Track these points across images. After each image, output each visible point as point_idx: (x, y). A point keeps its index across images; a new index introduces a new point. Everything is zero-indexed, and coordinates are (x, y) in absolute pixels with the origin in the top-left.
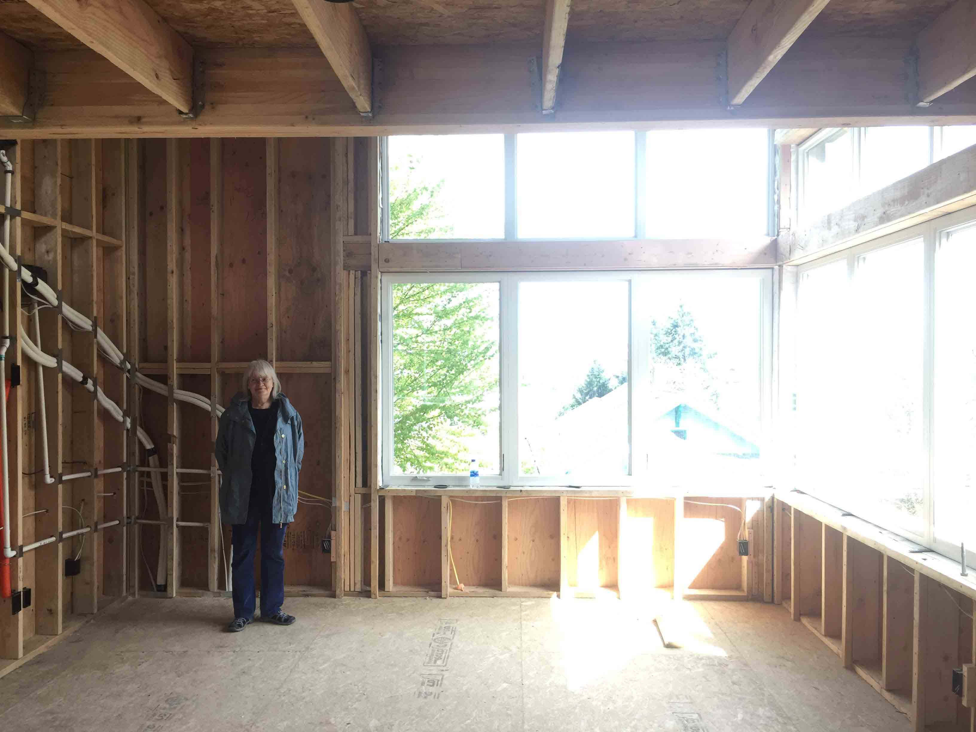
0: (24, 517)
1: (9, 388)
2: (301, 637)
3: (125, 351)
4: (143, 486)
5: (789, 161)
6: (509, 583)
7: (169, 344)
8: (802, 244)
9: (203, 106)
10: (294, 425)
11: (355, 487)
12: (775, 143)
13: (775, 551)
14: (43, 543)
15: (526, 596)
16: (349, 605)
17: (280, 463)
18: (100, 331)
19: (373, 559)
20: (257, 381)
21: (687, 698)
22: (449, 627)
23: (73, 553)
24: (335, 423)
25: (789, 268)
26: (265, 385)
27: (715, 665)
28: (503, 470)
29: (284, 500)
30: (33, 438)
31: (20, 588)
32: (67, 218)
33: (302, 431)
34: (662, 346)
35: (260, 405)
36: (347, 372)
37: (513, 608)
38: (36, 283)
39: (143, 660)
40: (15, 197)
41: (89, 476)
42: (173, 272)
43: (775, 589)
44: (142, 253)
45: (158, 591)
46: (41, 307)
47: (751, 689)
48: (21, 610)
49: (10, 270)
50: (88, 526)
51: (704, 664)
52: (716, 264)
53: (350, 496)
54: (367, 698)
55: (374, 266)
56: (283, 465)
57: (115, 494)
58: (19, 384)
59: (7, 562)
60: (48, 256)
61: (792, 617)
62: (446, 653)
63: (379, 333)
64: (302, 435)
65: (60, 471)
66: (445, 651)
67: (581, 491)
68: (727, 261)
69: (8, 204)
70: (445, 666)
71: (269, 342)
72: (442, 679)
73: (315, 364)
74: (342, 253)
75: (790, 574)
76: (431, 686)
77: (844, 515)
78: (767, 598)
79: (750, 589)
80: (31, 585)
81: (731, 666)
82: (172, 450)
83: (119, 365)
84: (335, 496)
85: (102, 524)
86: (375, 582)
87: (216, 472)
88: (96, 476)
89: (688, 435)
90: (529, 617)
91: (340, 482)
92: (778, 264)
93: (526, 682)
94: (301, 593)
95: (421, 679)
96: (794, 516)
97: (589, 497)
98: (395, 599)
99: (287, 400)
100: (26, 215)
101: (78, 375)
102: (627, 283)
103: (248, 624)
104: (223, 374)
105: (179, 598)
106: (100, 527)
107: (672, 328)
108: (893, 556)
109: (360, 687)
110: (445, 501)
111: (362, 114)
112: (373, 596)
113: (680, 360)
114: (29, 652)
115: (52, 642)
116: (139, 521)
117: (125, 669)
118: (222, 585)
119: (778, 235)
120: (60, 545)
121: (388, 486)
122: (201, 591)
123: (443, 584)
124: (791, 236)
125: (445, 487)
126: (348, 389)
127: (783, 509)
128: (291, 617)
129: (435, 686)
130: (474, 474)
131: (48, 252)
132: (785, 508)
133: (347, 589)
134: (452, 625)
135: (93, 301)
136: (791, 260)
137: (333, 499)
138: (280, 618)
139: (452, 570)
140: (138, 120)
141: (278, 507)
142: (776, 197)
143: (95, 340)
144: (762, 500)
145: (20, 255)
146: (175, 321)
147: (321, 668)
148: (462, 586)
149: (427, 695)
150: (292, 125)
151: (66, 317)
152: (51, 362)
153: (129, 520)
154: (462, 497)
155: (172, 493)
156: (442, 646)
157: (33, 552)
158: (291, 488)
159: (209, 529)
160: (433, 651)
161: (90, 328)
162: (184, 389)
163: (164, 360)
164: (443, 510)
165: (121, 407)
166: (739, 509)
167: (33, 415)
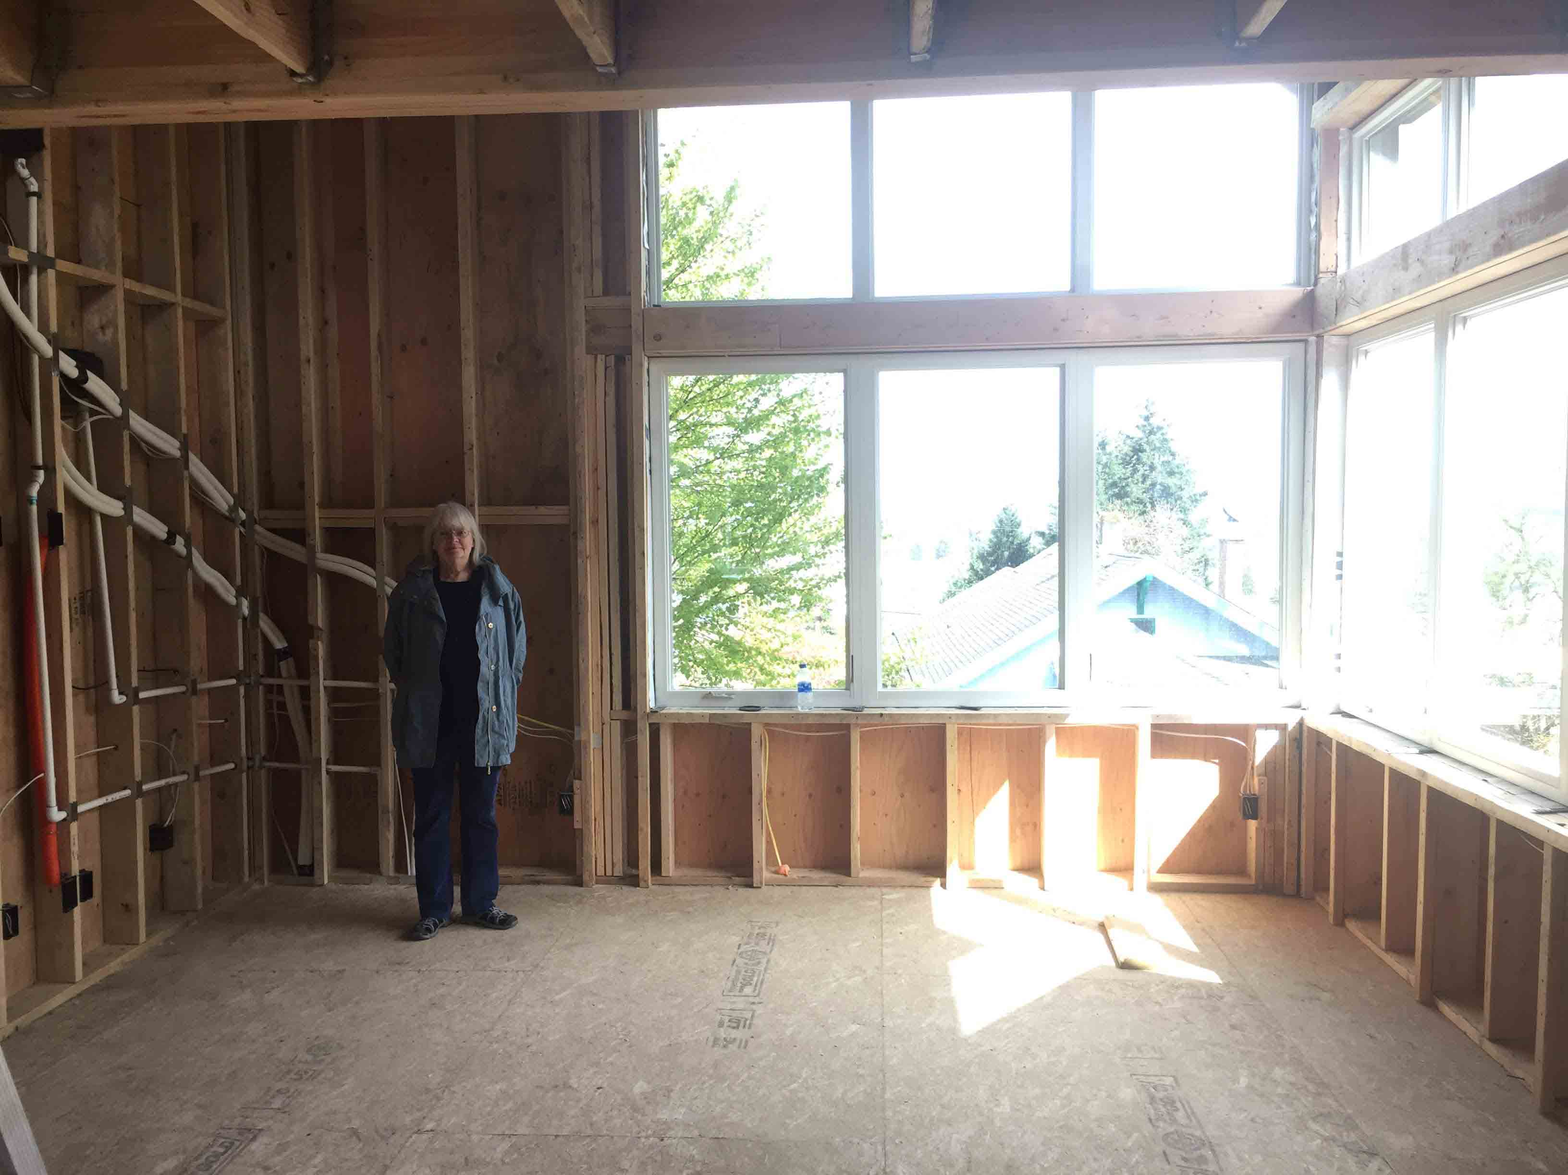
0: (80, 757)
1: (46, 550)
2: (526, 948)
3: (236, 490)
4: (271, 707)
5: (1336, 156)
6: (862, 864)
7: (307, 478)
8: (1358, 296)
9: (331, 63)
10: (509, 609)
11: (611, 709)
12: (1312, 126)
13: (1303, 811)
14: (110, 798)
15: (891, 885)
16: (604, 898)
17: (486, 669)
18: (193, 459)
19: (641, 824)
20: (449, 535)
21: (1155, 1052)
22: (764, 935)
23: (162, 813)
24: (577, 606)
25: (1335, 340)
26: (460, 542)
27: (1202, 998)
28: (852, 681)
29: (493, 730)
30: (90, 632)
31: (75, 870)
32: (133, 270)
33: (522, 618)
34: (1114, 485)
35: (452, 575)
36: (595, 522)
37: (870, 903)
38: (84, 379)
39: (273, 985)
40: (44, 236)
41: (183, 693)
42: (309, 361)
43: (1303, 876)
44: (260, 329)
45: (300, 874)
46: (95, 418)
47: (1261, 1037)
48: (76, 905)
49: (41, 358)
50: (183, 773)
51: (1183, 997)
52: (1210, 334)
53: (603, 724)
54: (630, 1046)
55: (636, 348)
56: (492, 673)
57: (226, 721)
58: (62, 543)
59: (53, 829)
60: (104, 334)
61: (1331, 919)
62: (759, 975)
63: (646, 459)
64: (523, 626)
65: (135, 683)
66: (757, 972)
67: (981, 715)
68: (1227, 329)
69: (34, 247)
70: (758, 995)
71: (467, 473)
72: (752, 1016)
73: (542, 510)
74: (583, 328)
75: (1328, 849)
76: (734, 1028)
77: (1422, 752)
78: (1289, 888)
79: (1260, 874)
80: (94, 865)
81: (1228, 999)
82: (316, 650)
83: (227, 514)
84: (579, 725)
85: (207, 769)
86: (645, 863)
87: (388, 687)
88: (195, 692)
89: (1159, 626)
90: (894, 919)
91: (587, 702)
92: (1317, 332)
93: (889, 1023)
94: (527, 878)
95: (719, 1017)
96: (1337, 755)
97: (994, 725)
98: (677, 889)
99: (497, 567)
100: (64, 266)
101: (160, 530)
102: (1058, 370)
103: (442, 927)
104: (394, 528)
105: (333, 886)
106: (205, 772)
107: (1132, 454)
108: (1506, 820)
109: (619, 1029)
110: (757, 731)
111: (599, 69)
112: (642, 883)
113: (1144, 507)
114: (92, 972)
115: (131, 954)
116: (267, 764)
117: (246, 998)
118: (400, 866)
119: (1315, 284)
120: (139, 802)
121: (663, 708)
122: (368, 875)
123: (756, 865)
124: (1339, 284)
125: (758, 708)
126: (598, 553)
127: (1319, 744)
128: (508, 916)
129: (741, 1028)
130: (804, 688)
131: (102, 328)
132: (1321, 740)
133: (601, 872)
134: (769, 931)
135: (180, 408)
136: (1338, 325)
137: (576, 728)
138: (493, 919)
139: (769, 843)
140: (223, 89)
141: (484, 741)
142: (1313, 221)
143: (186, 473)
144: (1282, 728)
145: (56, 331)
146: (315, 442)
147: (557, 998)
148: (787, 868)
149: (728, 1042)
150: (481, 92)
151: (139, 437)
152: (114, 508)
153: (251, 764)
154: (785, 726)
155: (318, 718)
156: (753, 965)
157: (96, 814)
158: (504, 711)
159: (379, 778)
160: (738, 972)
161: (177, 454)
162: (333, 553)
163: (300, 505)
164: (754, 746)
165: (231, 580)
166: (1244, 744)
167: (89, 594)
